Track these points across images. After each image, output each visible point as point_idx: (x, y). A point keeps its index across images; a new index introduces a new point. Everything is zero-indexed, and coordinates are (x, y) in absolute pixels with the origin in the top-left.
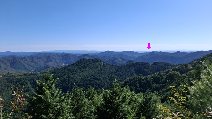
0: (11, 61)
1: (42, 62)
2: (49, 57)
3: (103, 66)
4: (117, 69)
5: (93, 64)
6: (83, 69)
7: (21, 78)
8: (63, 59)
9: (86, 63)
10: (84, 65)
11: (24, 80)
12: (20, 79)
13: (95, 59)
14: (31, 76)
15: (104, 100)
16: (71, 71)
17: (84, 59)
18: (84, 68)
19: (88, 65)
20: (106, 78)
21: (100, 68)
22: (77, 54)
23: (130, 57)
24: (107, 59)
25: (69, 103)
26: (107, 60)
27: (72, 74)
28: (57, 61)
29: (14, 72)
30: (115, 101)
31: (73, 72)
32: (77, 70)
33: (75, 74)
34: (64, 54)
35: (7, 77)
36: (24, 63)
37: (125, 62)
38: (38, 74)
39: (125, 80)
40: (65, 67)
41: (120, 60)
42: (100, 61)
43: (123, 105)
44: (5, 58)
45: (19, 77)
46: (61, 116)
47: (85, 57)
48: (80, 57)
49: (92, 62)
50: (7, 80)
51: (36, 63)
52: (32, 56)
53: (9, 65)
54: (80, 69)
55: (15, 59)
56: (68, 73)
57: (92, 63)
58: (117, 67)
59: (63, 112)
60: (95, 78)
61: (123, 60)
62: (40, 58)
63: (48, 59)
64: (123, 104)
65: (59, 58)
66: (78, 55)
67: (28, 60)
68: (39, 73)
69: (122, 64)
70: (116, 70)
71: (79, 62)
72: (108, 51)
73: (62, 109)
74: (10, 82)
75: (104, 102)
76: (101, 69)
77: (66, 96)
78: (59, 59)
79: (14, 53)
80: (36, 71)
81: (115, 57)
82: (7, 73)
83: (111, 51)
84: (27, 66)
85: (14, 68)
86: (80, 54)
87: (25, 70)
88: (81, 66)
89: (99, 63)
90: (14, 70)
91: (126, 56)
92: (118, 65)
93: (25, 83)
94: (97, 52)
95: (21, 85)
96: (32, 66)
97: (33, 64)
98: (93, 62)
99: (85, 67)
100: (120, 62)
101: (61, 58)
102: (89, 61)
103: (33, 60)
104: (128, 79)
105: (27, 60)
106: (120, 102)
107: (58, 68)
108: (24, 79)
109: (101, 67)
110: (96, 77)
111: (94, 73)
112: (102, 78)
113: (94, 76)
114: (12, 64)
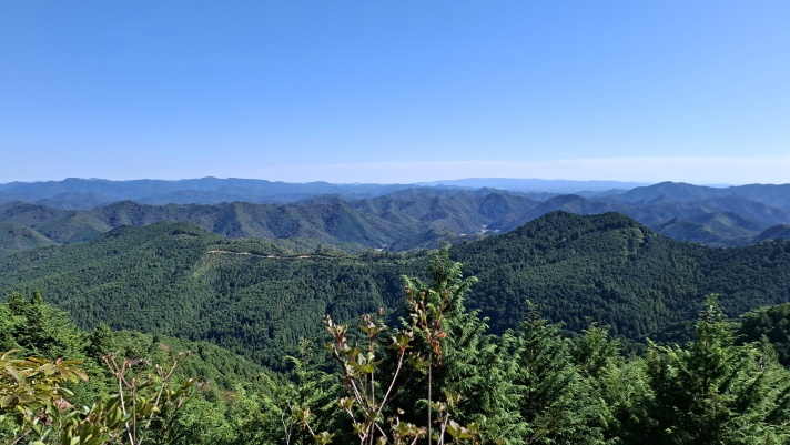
0: (328, 211)
1: (412, 219)
2: (436, 201)
3: (642, 245)
4: (706, 261)
5: (598, 234)
6: (554, 253)
7: (351, 267)
8: (481, 211)
9: (570, 228)
10: (560, 238)
11: (359, 273)
12: (348, 270)
13: (605, 214)
14: (380, 263)
15: (653, 385)
16: (508, 256)
17: (560, 213)
18: (558, 247)
19: (575, 237)
20: (655, 298)
21: (627, 253)
22: (534, 194)
23: (776, 211)
24: (662, 215)
25: (512, 371)
26: (661, 220)
27: (514, 267)
28: (463, 216)
29: (334, 248)
30: (705, 397)
31: (517, 260)
32: (532, 253)
33: (522, 266)
34: (485, 194)
35: (314, 259)
36: (360, 220)
37: (750, 235)
38: (400, 258)
39: (747, 314)
40: (490, 241)
41: (726, 222)
42: (631, 224)
43: (741, 418)
44: (312, 202)
45: (347, 263)
46: (484, 413)
47: (567, 207)
48: (546, 204)
49: (591, 226)
50: (315, 268)
51: (394, 219)
52: (384, 197)
53: (321, 223)
54: (544, 250)
55: (338, 205)
56: (497, 263)
57: (592, 231)
58: (709, 252)
59: (492, 402)
60: (604, 292)
61: (742, 223)
62: (409, 204)
63: (432, 209)
64: (744, 418)
65: (468, 207)
66: (538, 199)
67: (375, 210)
68: (404, 253)
69: (733, 243)
70: (706, 266)
71: (541, 224)
72: (668, 184)
73: (490, 390)
74: (322, 277)
75: (651, 395)
76: (632, 258)
77: (500, 345)
78: (467, 211)
79: (336, 187)
80: (396, 247)
81: (699, 210)
82: (316, 248)
83: (682, 185)
84: (368, 229)
85: (335, 234)
86: (545, 194)
87: (365, 241)
88: (547, 239)
89: (624, 233)
90: (333, 238)
91: (759, 207)
92: (713, 245)
93: (362, 284)
94: (618, 187)
95: (352, 288)
96: (384, 231)
97: (386, 223)
98: (599, 229)
99: (564, 246)
100: (723, 232)
101: (477, 207)
102: (580, 220)
103: (389, 210)
104: (765, 309)
105: (369, 210)
106: (729, 405)
107: (464, 243)
108: (361, 271)
109: (630, 249)
110: (608, 287)
111: (598, 269)
112: (634, 296)
113: (599, 284)
114: (328, 221)
